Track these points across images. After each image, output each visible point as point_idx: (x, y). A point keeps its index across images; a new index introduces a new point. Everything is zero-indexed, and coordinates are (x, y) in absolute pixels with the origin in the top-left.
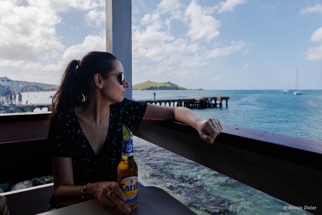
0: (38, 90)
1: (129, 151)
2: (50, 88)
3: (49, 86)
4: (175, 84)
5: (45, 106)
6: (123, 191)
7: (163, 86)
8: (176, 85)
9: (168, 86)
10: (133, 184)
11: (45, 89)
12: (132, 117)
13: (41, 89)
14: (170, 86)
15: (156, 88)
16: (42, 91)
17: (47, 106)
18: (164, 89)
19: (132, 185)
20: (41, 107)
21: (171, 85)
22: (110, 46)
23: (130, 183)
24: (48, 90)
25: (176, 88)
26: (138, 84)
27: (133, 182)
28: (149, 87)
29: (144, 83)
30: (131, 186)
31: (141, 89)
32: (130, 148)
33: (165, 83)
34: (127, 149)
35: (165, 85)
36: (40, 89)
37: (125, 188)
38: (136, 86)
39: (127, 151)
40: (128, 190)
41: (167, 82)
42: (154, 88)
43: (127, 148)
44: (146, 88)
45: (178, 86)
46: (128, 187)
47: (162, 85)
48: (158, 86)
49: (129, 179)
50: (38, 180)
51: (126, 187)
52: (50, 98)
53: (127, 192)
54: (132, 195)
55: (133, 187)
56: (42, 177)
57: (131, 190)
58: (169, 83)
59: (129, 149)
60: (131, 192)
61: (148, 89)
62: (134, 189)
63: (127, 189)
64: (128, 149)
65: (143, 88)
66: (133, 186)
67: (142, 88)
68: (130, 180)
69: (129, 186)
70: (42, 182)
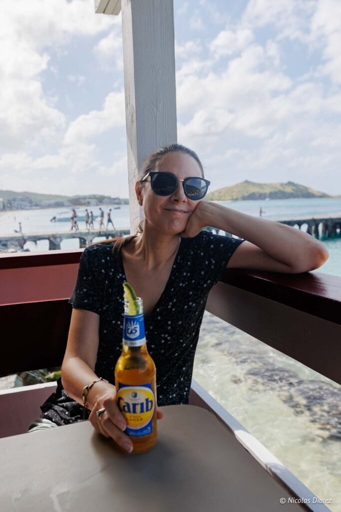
0: (32, 206)
1: (132, 336)
2: (52, 202)
3: (50, 197)
4: (303, 187)
5: (44, 237)
6: (121, 410)
7: (276, 190)
8: (306, 189)
9: (289, 190)
10: (140, 402)
11: (43, 204)
12: (210, 262)
13: (36, 205)
14: (292, 191)
15: (262, 197)
16: (38, 207)
17: (47, 237)
18: (280, 198)
19: (136, 402)
20: (35, 239)
21: (294, 188)
22: (132, 117)
23: (133, 398)
24: (49, 206)
25: (305, 194)
26: (223, 189)
27: (137, 398)
28: (246, 195)
29: (237, 186)
30: (134, 405)
31: (230, 198)
32: (134, 331)
33: (282, 185)
34: (128, 333)
35: (281, 189)
36: (34, 204)
37: (124, 406)
38: (220, 192)
39: (128, 335)
40: (129, 411)
41: (286, 182)
42: (258, 195)
43: (128, 329)
44: (240, 196)
45: (310, 191)
46: (128, 405)
47: (276, 188)
48: (267, 191)
49: (131, 390)
50: (33, 375)
51: (126, 404)
52: (51, 220)
53: (128, 415)
54: (137, 422)
55: (138, 408)
56: (40, 370)
57: (134, 412)
58: (290, 183)
59: (131, 333)
60: (135, 415)
61: (244, 198)
62: (142, 411)
63: (126, 409)
64: (130, 331)
65: (235, 197)
66: (138, 404)
67: (233, 196)
68: (131, 392)
69: (131, 403)
70: (40, 378)
